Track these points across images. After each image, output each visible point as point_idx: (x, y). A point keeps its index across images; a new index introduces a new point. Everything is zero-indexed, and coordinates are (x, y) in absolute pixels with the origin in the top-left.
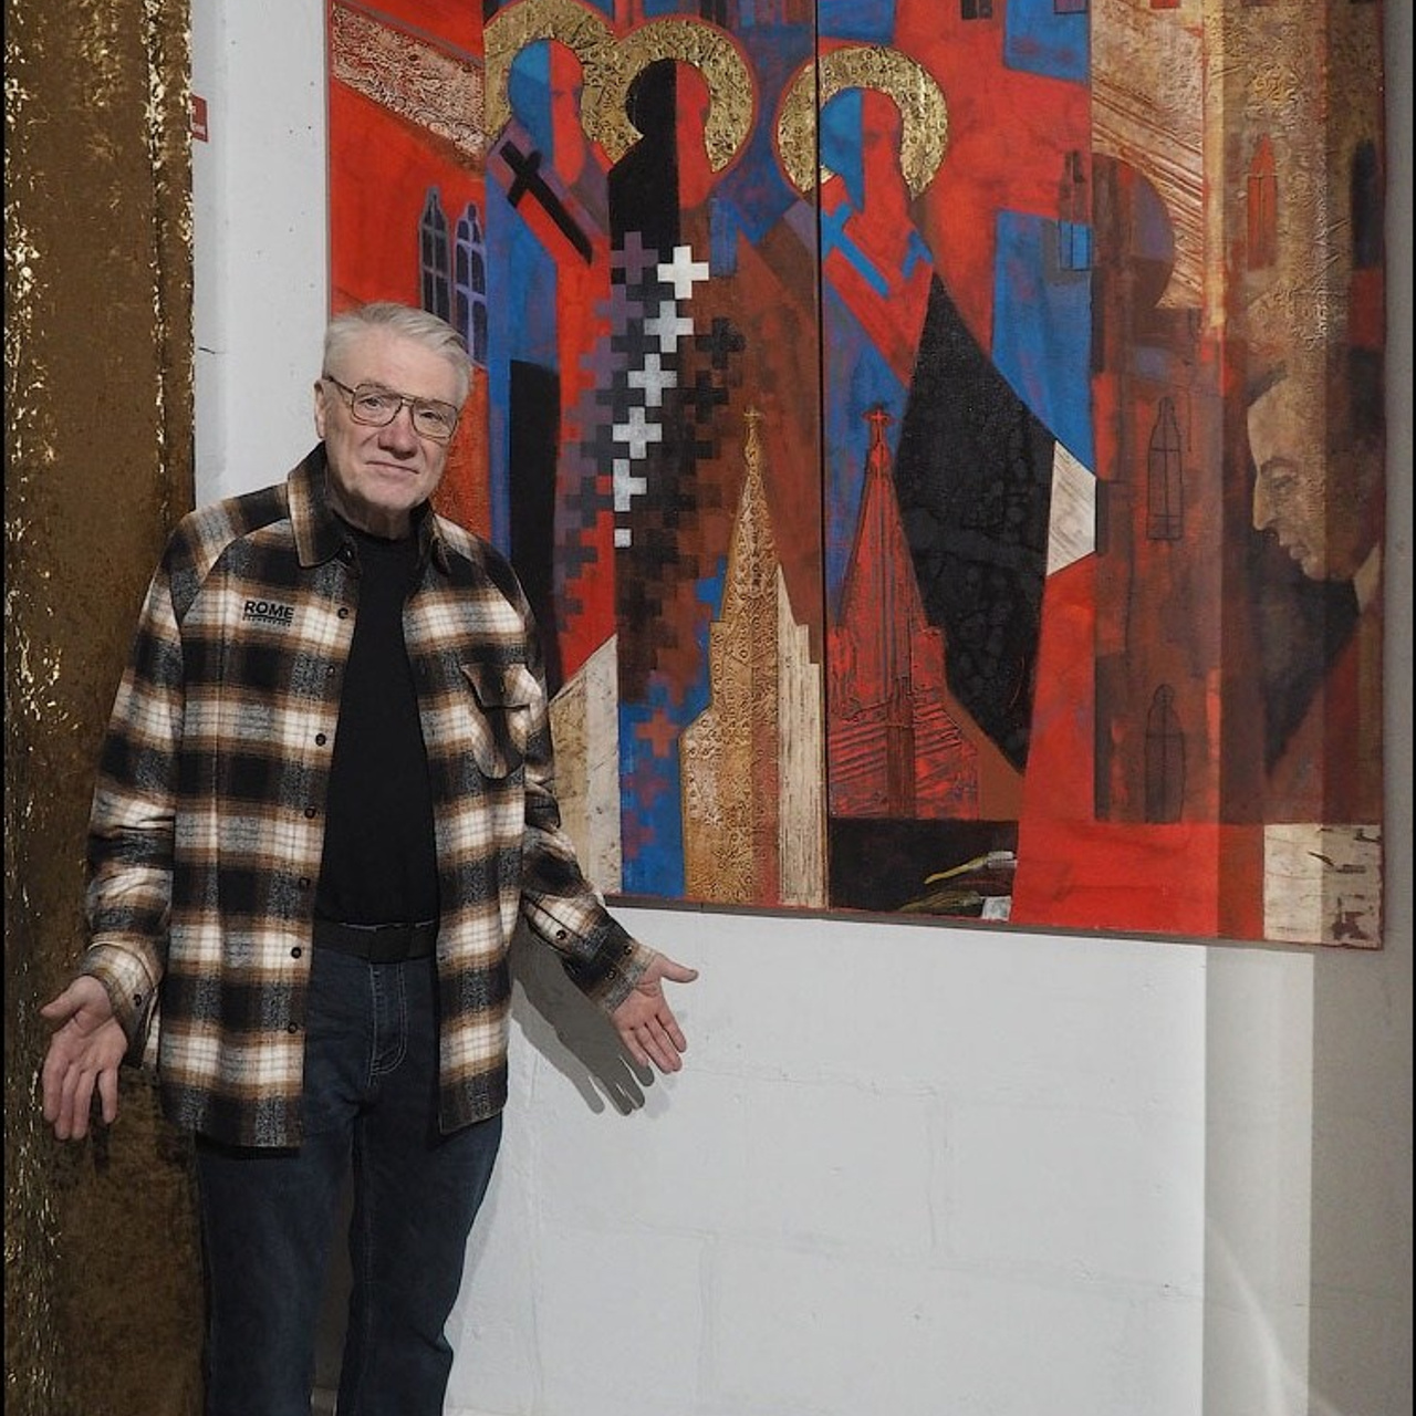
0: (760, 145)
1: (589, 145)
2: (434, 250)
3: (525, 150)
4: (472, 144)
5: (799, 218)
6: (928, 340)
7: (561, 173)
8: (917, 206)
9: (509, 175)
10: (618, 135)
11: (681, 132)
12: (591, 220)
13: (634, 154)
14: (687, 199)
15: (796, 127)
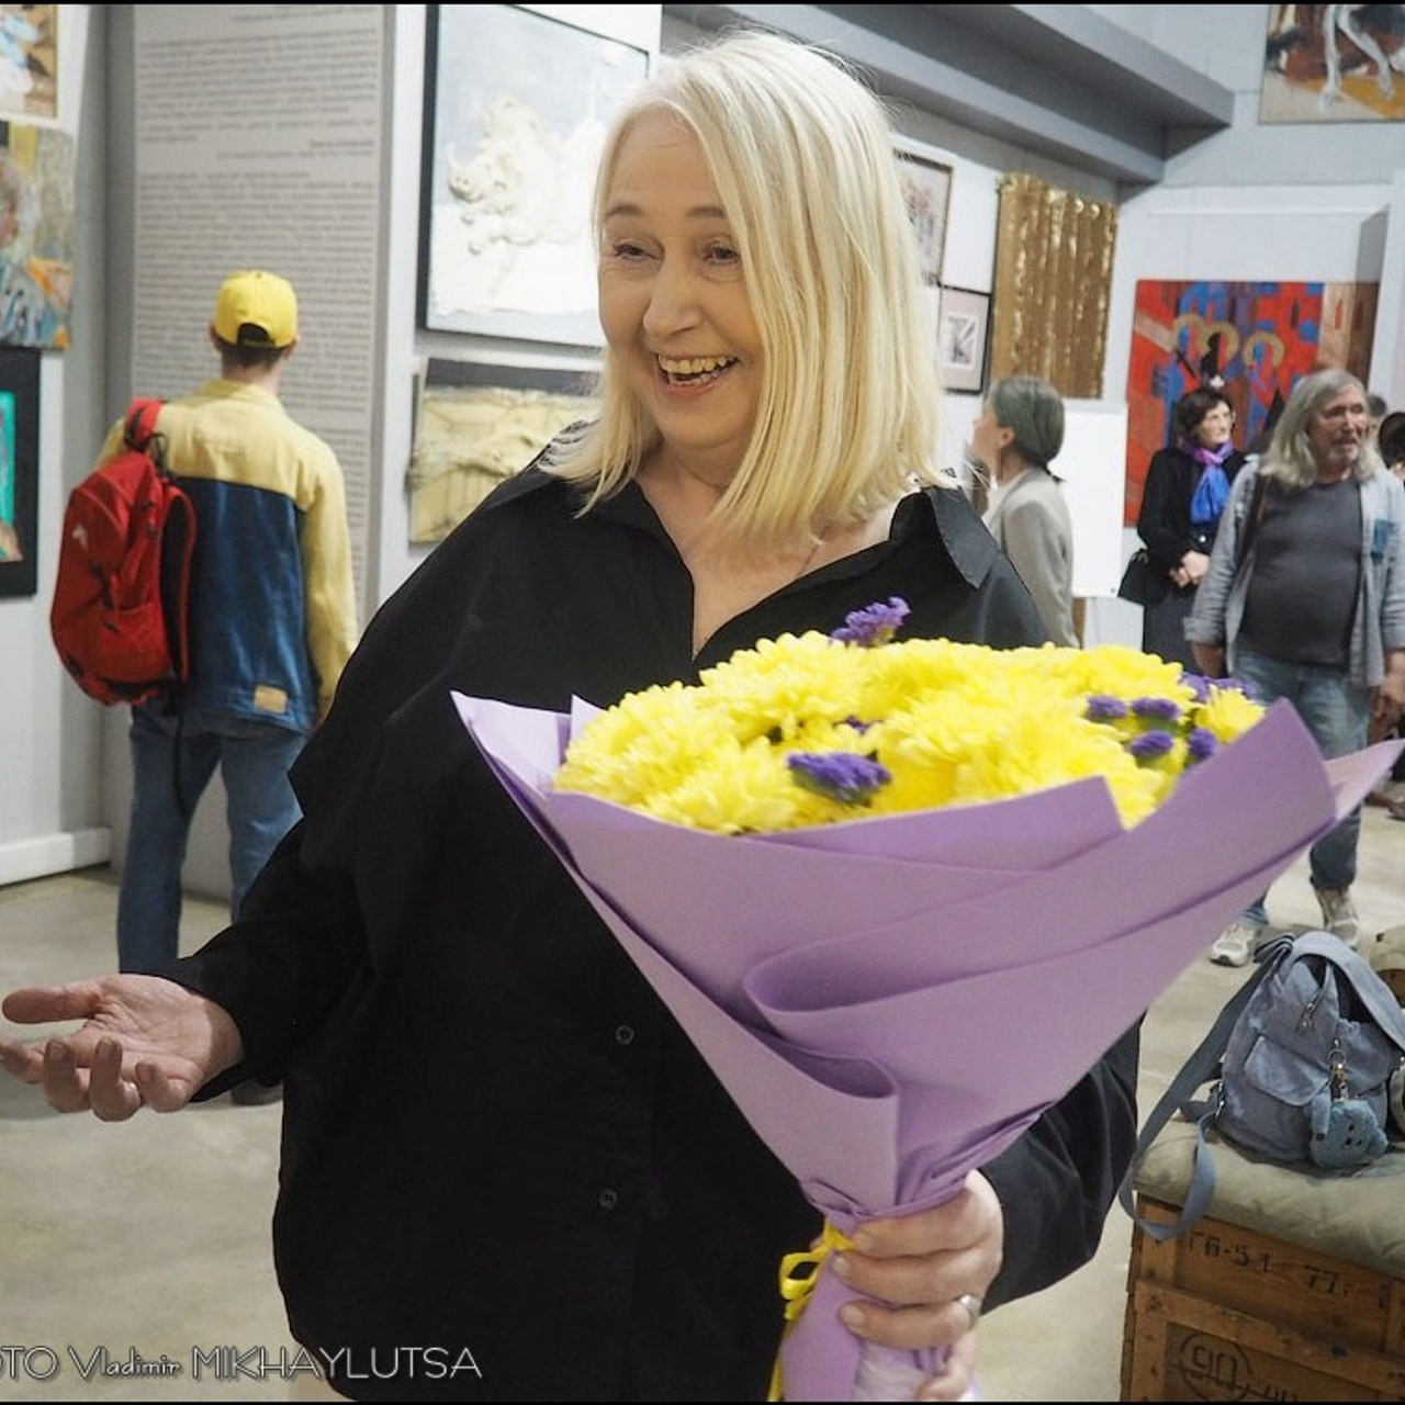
0: (1239, 355)
1: (1197, 354)
2: (1155, 374)
3: (1181, 350)
4: (1168, 348)
5: (1247, 372)
6: (1274, 401)
7: (1189, 357)
8: (1275, 372)
9: (1175, 357)
10: (1204, 349)
11: (1221, 349)
12: (1196, 368)
13: (1208, 356)
14: (1220, 366)
15: (1248, 350)
